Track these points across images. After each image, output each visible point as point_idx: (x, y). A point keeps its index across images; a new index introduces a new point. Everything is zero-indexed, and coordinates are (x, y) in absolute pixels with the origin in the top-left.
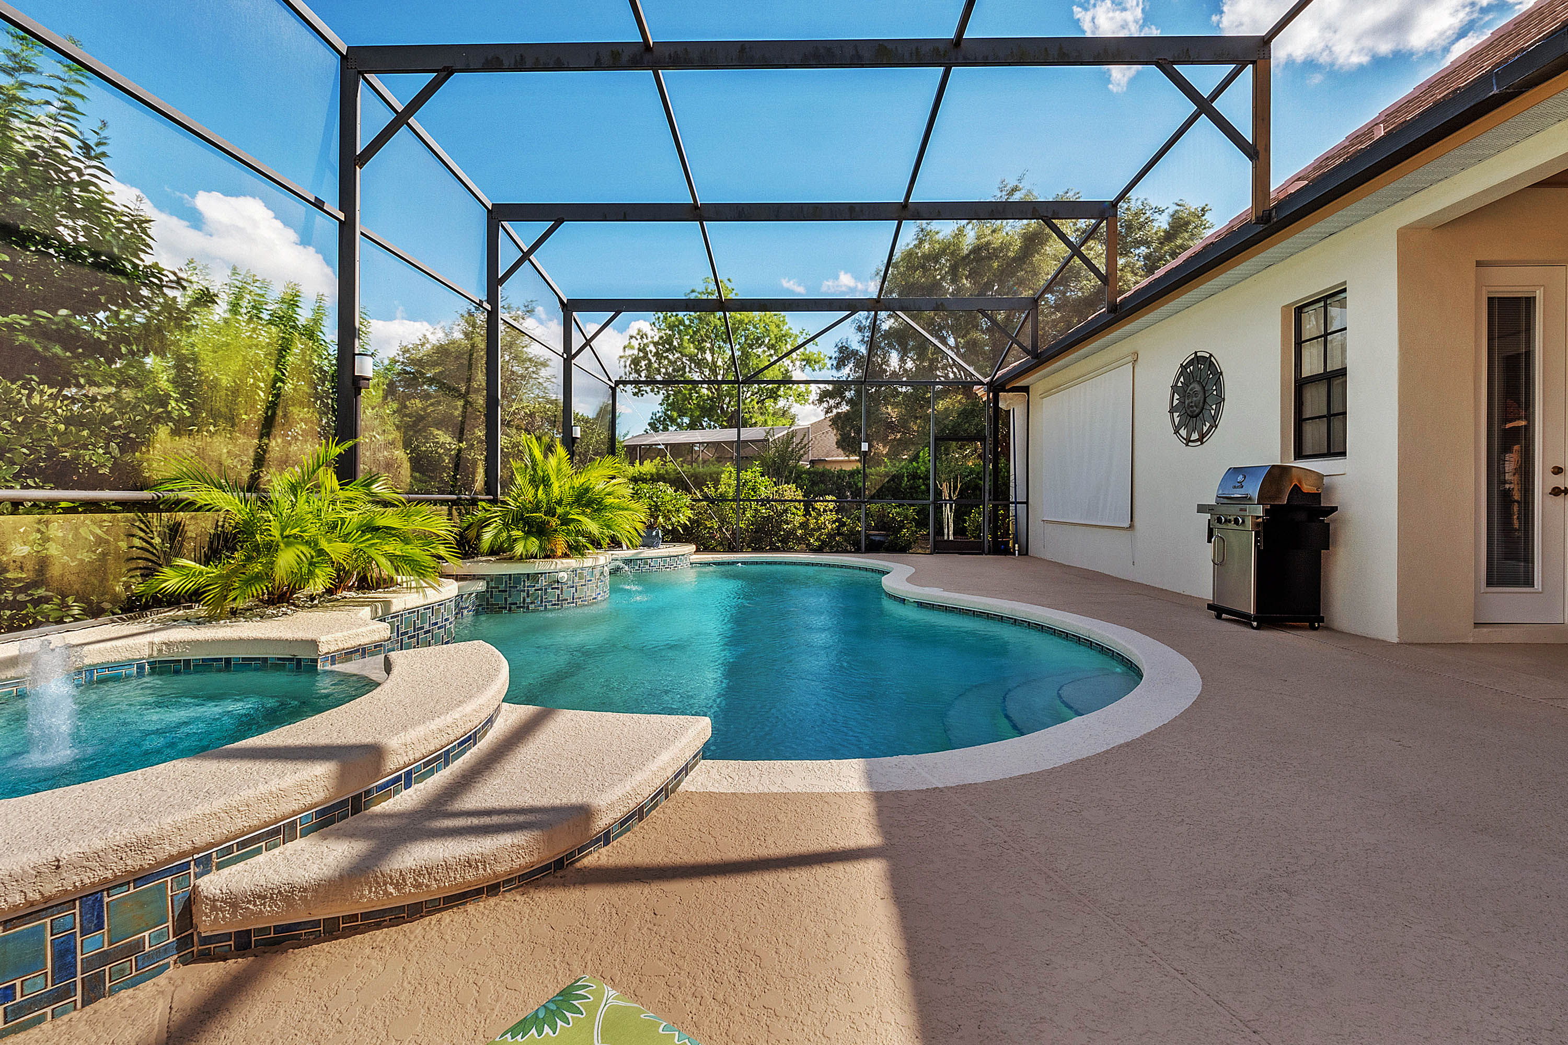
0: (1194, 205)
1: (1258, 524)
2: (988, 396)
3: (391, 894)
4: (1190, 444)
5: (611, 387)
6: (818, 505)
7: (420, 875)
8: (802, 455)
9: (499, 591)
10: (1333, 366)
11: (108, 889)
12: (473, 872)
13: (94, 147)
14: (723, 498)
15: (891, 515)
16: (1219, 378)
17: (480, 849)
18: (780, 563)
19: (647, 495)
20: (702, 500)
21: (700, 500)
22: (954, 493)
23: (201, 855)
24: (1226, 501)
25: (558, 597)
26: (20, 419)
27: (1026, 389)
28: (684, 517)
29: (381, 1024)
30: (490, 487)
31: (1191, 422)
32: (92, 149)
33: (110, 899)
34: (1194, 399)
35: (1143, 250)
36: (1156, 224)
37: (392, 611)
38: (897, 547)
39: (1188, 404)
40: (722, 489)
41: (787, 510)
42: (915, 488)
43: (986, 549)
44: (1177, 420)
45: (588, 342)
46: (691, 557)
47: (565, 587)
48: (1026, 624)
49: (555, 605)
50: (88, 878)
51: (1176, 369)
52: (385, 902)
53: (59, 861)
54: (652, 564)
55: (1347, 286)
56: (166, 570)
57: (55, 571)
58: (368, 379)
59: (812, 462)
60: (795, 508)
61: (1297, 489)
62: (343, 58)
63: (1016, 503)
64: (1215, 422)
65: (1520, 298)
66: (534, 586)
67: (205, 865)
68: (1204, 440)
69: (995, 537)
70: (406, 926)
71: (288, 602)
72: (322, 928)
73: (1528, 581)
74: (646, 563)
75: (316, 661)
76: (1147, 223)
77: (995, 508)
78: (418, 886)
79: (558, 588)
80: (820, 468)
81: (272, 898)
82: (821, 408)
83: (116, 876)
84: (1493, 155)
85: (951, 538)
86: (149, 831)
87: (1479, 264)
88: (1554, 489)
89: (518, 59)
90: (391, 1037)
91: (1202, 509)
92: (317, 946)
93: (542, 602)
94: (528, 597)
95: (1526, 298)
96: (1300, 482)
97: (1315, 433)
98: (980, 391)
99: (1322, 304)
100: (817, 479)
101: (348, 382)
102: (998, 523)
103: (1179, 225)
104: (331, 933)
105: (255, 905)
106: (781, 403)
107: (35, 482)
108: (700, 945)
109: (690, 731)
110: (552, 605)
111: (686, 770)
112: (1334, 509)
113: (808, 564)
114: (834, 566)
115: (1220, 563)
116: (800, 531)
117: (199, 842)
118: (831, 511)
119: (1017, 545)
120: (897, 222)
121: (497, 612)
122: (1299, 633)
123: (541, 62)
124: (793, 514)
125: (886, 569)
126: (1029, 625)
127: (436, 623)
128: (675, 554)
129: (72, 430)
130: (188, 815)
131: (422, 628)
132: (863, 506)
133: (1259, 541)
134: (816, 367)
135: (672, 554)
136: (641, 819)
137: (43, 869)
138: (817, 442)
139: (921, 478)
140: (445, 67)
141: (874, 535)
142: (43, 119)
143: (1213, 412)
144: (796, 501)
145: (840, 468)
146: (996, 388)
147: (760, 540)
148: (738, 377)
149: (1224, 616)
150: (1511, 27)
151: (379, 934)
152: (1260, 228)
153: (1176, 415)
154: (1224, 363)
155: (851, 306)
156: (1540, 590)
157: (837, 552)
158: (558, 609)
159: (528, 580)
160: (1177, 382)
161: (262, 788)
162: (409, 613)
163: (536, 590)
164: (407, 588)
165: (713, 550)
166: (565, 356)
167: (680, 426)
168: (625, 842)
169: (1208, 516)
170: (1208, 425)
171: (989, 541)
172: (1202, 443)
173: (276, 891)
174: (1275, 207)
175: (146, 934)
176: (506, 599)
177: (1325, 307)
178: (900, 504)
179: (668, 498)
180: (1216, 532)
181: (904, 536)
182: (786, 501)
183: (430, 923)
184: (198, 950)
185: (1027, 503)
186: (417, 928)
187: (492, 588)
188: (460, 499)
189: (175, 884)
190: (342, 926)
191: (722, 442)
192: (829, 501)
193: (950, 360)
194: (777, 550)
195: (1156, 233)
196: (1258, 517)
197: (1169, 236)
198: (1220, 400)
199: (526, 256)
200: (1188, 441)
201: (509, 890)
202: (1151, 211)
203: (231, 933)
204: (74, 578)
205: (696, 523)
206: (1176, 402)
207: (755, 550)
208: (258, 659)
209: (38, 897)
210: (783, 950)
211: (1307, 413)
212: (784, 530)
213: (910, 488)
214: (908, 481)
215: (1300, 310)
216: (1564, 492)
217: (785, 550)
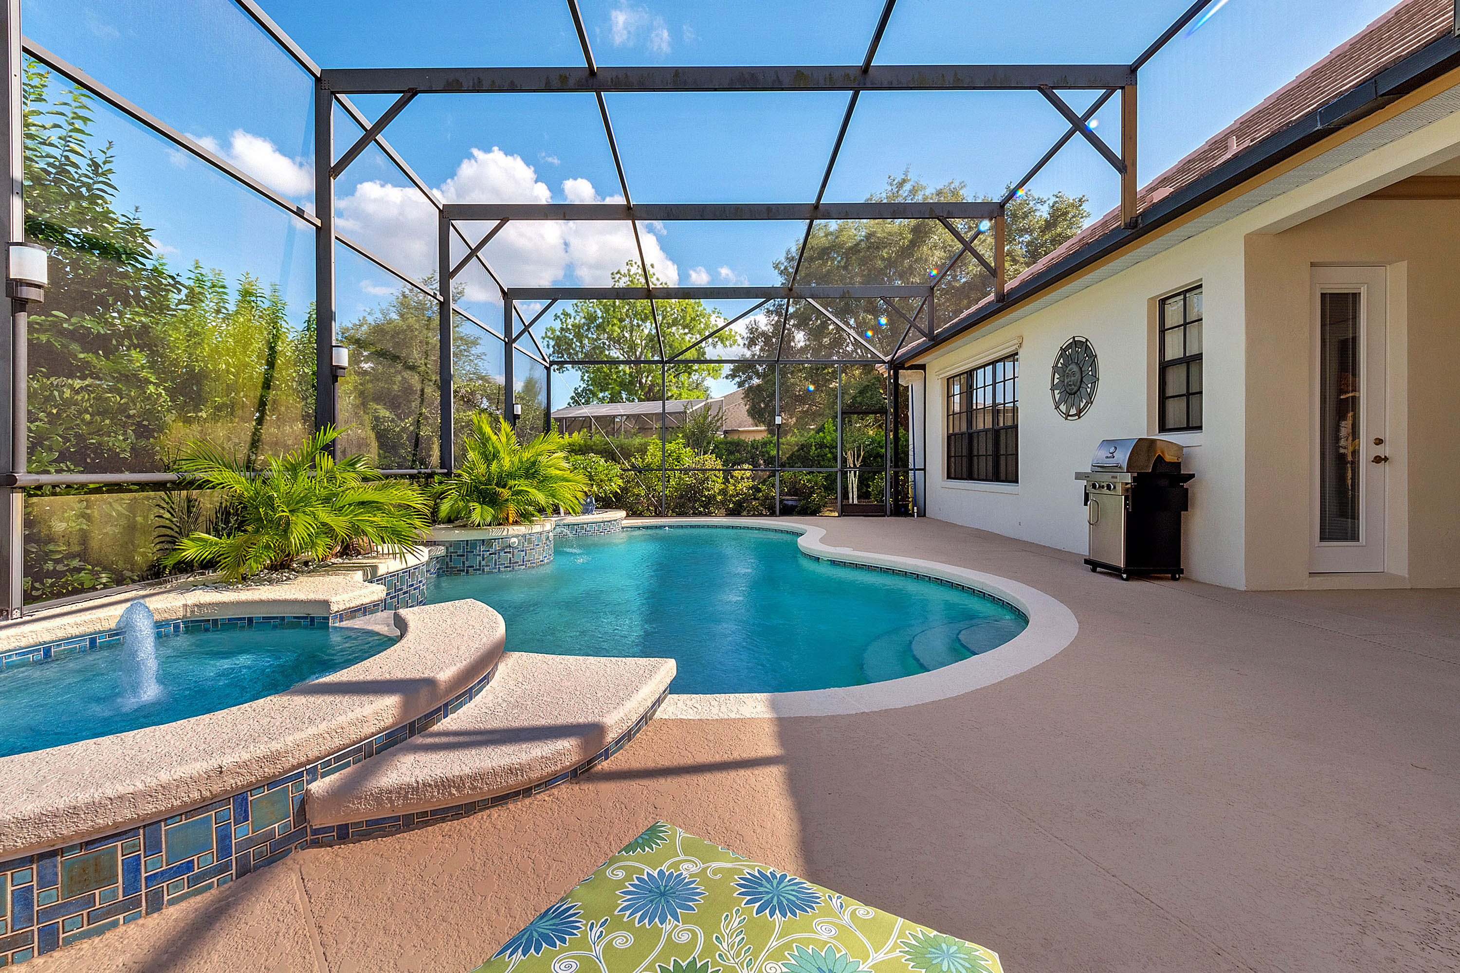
0: (1071, 196)
1: (1127, 490)
2: (889, 373)
3: (454, 795)
4: (1069, 418)
5: (546, 367)
6: (736, 473)
7: (475, 780)
8: (719, 427)
9: (458, 556)
10: (1192, 351)
11: (250, 791)
12: (514, 778)
13: (102, 166)
14: (648, 468)
15: (802, 482)
16: (1094, 360)
17: (518, 760)
18: (703, 527)
19: (582, 466)
20: (630, 470)
21: (628, 470)
22: (858, 460)
23: (311, 766)
24: (1099, 469)
25: (510, 560)
26: (55, 411)
27: (923, 367)
28: (616, 485)
29: (467, 886)
30: (444, 462)
31: (1069, 399)
32: (100, 166)
33: (252, 798)
34: (1073, 378)
35: (1027, 238)
36: (1038, 214)
37: (379, 574)
38: (809, 511)
39: (1067, 383)
40: (648, 459)
41: (708, 478)
42: (823, 457)
43: (888, 513)
44: (1057, 397)
45: (526, 328)
46: (623, 522)
47: (516, 551)
48: (927, 579)
49: (507, 567)
50: (240, 781)
51: (1056, 351)
52: (450, 802)
53: (221, 768)
54: (588, 529)
55: (1203, 282)
56: (185, 541)
57: (94, 544)
58: (344, 369)
59: (726, 432)
60: (715, 475)
61: (1160, 459)
62: (318, 80)
63: (915, 470)
64: (1091, 399)
65: (1347, 294)
66: (488, 551)
67: (314, 774)
68: (1081, 415)
69: (896, 501)
70: (465, 820)
71: (288, 568)
72: (401, 822)
73: (1355, 537)
74: (582, 528)
75: (328, 618)
76: (1030, 213)
77: (896, 474)
78: (474, 788)
79: (510, 552)
80: (735, 437)
81: (366, 798)
82: (734, 382)
83: (257, 780)
84: (1322, 175)
85: (856, 502)
86: (278, 746)
87: (1313, 265)
88: (1376, 457)
89: (476, 81)
90: (476, 894)
91: (1079, 476)
92: (399, 836)
93: (495, 564)
94: (483, 560)
95: (1353, 294)
96: (1163, 452)
97: (1176, 411)
98: (882, 369)
99: (1182, 297)
100: (732, 448)
101: (327, 372)
102: (899, 489)
103: (1058, 215)
104: (408, 826)
105: (354, 804)
106: (695, 377)
107: (67, 466)
108: (694, 828)
109: (661, 670)
110: (505, 567)
111: (658, 702)
112: (1192, 476)
113: (728, 527)
114: (752, 528)
115: (1094, 523)
116: (720, 497)
117: (311, 756)
118: (748, 478)
119: (915, 508)
120: (808, 221)
121: (456, 575)
122: (1162, 583)
123: (497, 84)
124: (714, 481)
125: (800, 531)
126: (930, 580)
127: (412, 585)
128: (608, 519)
129: (97, 420)
130: (303, 735)
131: (401, 589)
132: (777, 474)
133: (1128, 504)
134: (728, 343)
135: (605, 520)
136: (629, 740)
137: (211, 774)
138: (730, 414)
139: (828, 447)
140: (409, 89)
141: (787, 500)
142: (54, 139)
143: (1089, 390)
144: (716, 470)
145: (753, 438)
146: (896, 366)
147: (683, 505)
148: (663, 358)
149: (1098, 569)
150: (1348, 47)
151: (446, 826)
152: (1129, 232)
153: (1056, 392)
154: (1099, 347)
155: (767, 294)
156: (1364, 543)
157: (754, 515)
158: (510, 571)
159: (483, 545)
160: (1057, 363)
161: (351, 715)
162: (391, 577)
163: (490, 554)
164: (389, 554)
165: (640, 515)
166: (506, 339)
167: (602, 400)
168: (620, 757)
169: (1085, 483)
170: (1084, 401)
171: (891, 505)
172: (1079, 418)
173: (369, 793)
174: (1141, 214)
175: (276, 825)
176: (463, 562)
177: (1185, 299)
178: (810, 472)
179: (601, 469)
180: (1091, 497)
181: (814, 501)
182: (706, 470)
183: (482, 818)
184: (311, 840)
185: (924, 469)
186: (474, 821)
187: (451, 553)
188: (420, 473)
189: (294, 788)
190: (416, 821)
191: (643, 415)
192: (746, 470)
193: (852, 338)
194: (700, 514)
195: (1037, 222)
196: (1127, 484)
197: (1049, 225)
198: (1095, 380)
199: (473, 252)
200: (1067, 415)
201: (539, 793)
202: (1034, 202)
203: (334, 826)
204: (109, 550)
205: (625, 490)
206: (1056, 381)
207: (680, 515)
208: (276, 618)
209: (208, 794)
210: (759, 831)
211: (1170, 392)
212: (705, 497)
213: (818, 457)
214: (816, 450)
215: (1163, 302)
216: (1386, 459)
217: (706, 515)
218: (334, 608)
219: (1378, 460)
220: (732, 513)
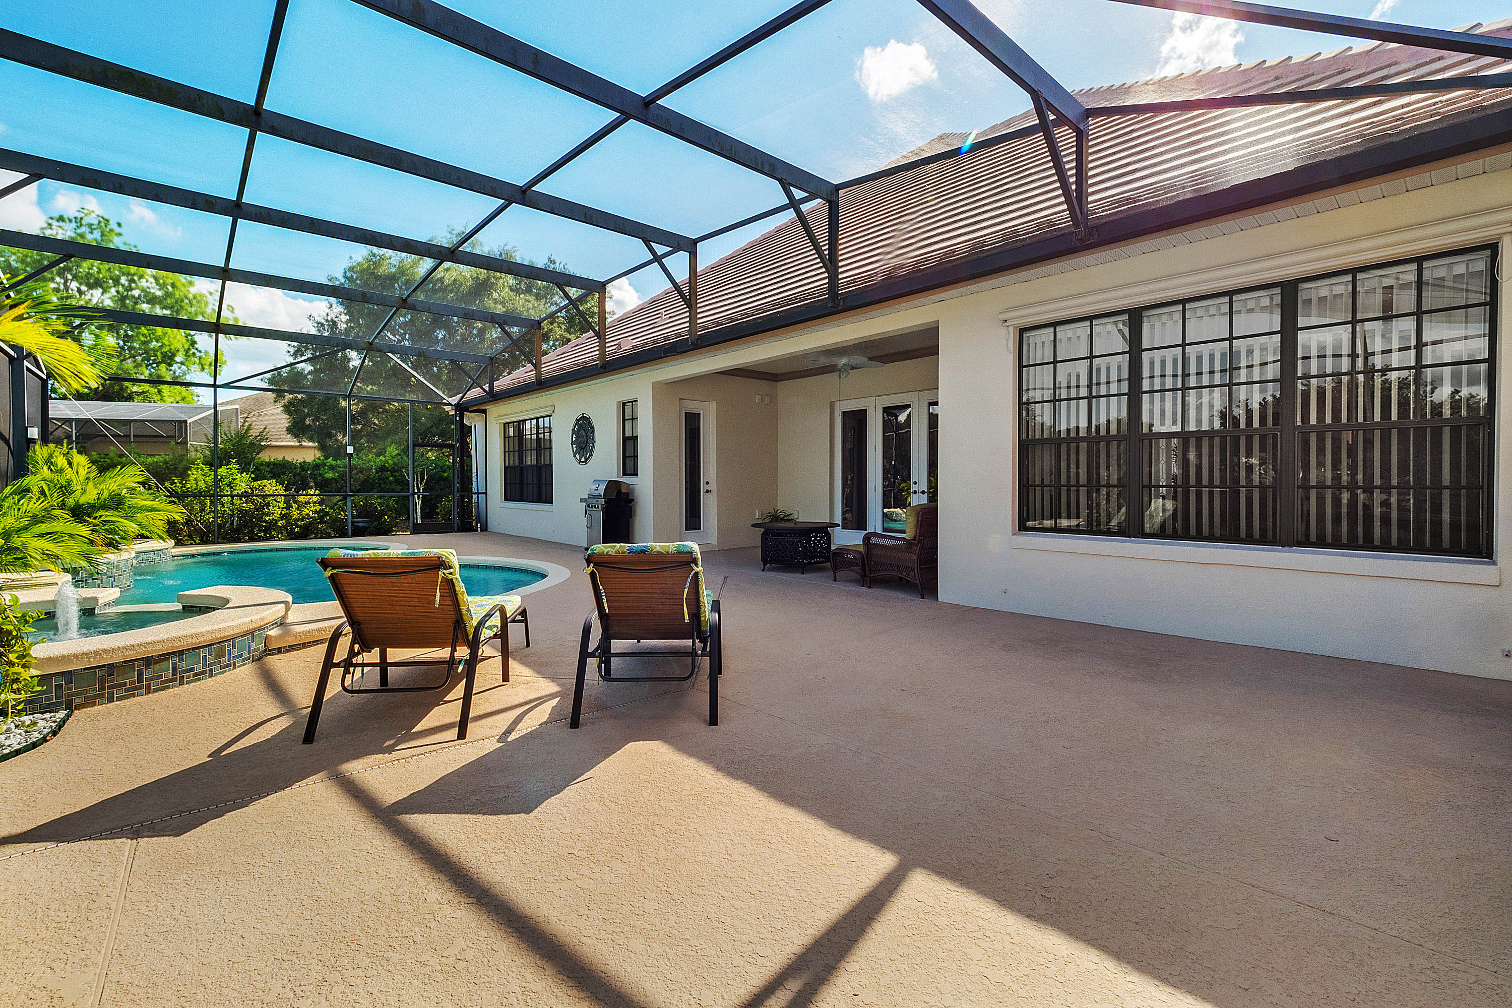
1: (603, 507)
2: (455, 414)
6: (301, 499)
10: (634, 434)
14: (195, 494)
15: (372, 504)
16: (593, 430)
20: (171, 496)
22: (421, 484)
24: (592, 496)
27: (484, 411)
31: (581, 451)
34: (582, 439)
38: (381, 531)
39: (580, 441)
40: (193, 484)
41: (267, 503)
42: (382, 479)
43: (453, 529)
44: (575, 449)
46: (172, 551)
51: (574, 421)
55: (638, 399)
60: (276, 501)
61: (620, 491)
63: (478, 493)
64: (592, 453)
65: (695, 414)
68: (587, 462)
69: (462, 519)
73: (699, 527)
75: (94, 609)
77: (463, 497)
85: (420, 521)
87: (681, 399)
91: (583, 500)
95: (697, 414)
96: (622, 487)
97: (630, 464)
98: (449, 410)
99: (631, 404)
102: (464, 508)
112: (634, 500)
115: (589, 529)
116: (283, 522)
118: (314, 503)
119: (479, 524)
124: (274, 506)
132: (349, 498)
133: (604, 516)
135: (156, 549)
139: (389, 471)
141: (358, 522)
143: (591, 448)
144: (276, 495)
145: (302, 460)
146: (462, 409)
152: (603, 370)
153: (574, 446)
154: (595, 422)
156: (702, 531)
157: (321, 538)
160: (574, 428)
165: (180, 543)
169: (585, 503)
170: (588, 454)
171: (457, 523)
172: (586, 464)
174: (608, 361)
177: (632, 406)
178: (381, 496)
180: (588, 513)
181: (385, 522)
182: (266, 495)
184: (268, 653)
185: (486, 493)
192: (309, 494)
194: (261, 539)
196: (603, 504)
198: (594, 442)
200: (580, 462)
206: (574, 439)
207: (235, 541)
211: (626, 454)
212: (266, 521)
213: (379, 479)
214: (376, 473)
215: (624, 404)
216: (710, 491)
217: (268, 539)
218: (101, 601)
219: (708, 491)
220: (293, 536)
